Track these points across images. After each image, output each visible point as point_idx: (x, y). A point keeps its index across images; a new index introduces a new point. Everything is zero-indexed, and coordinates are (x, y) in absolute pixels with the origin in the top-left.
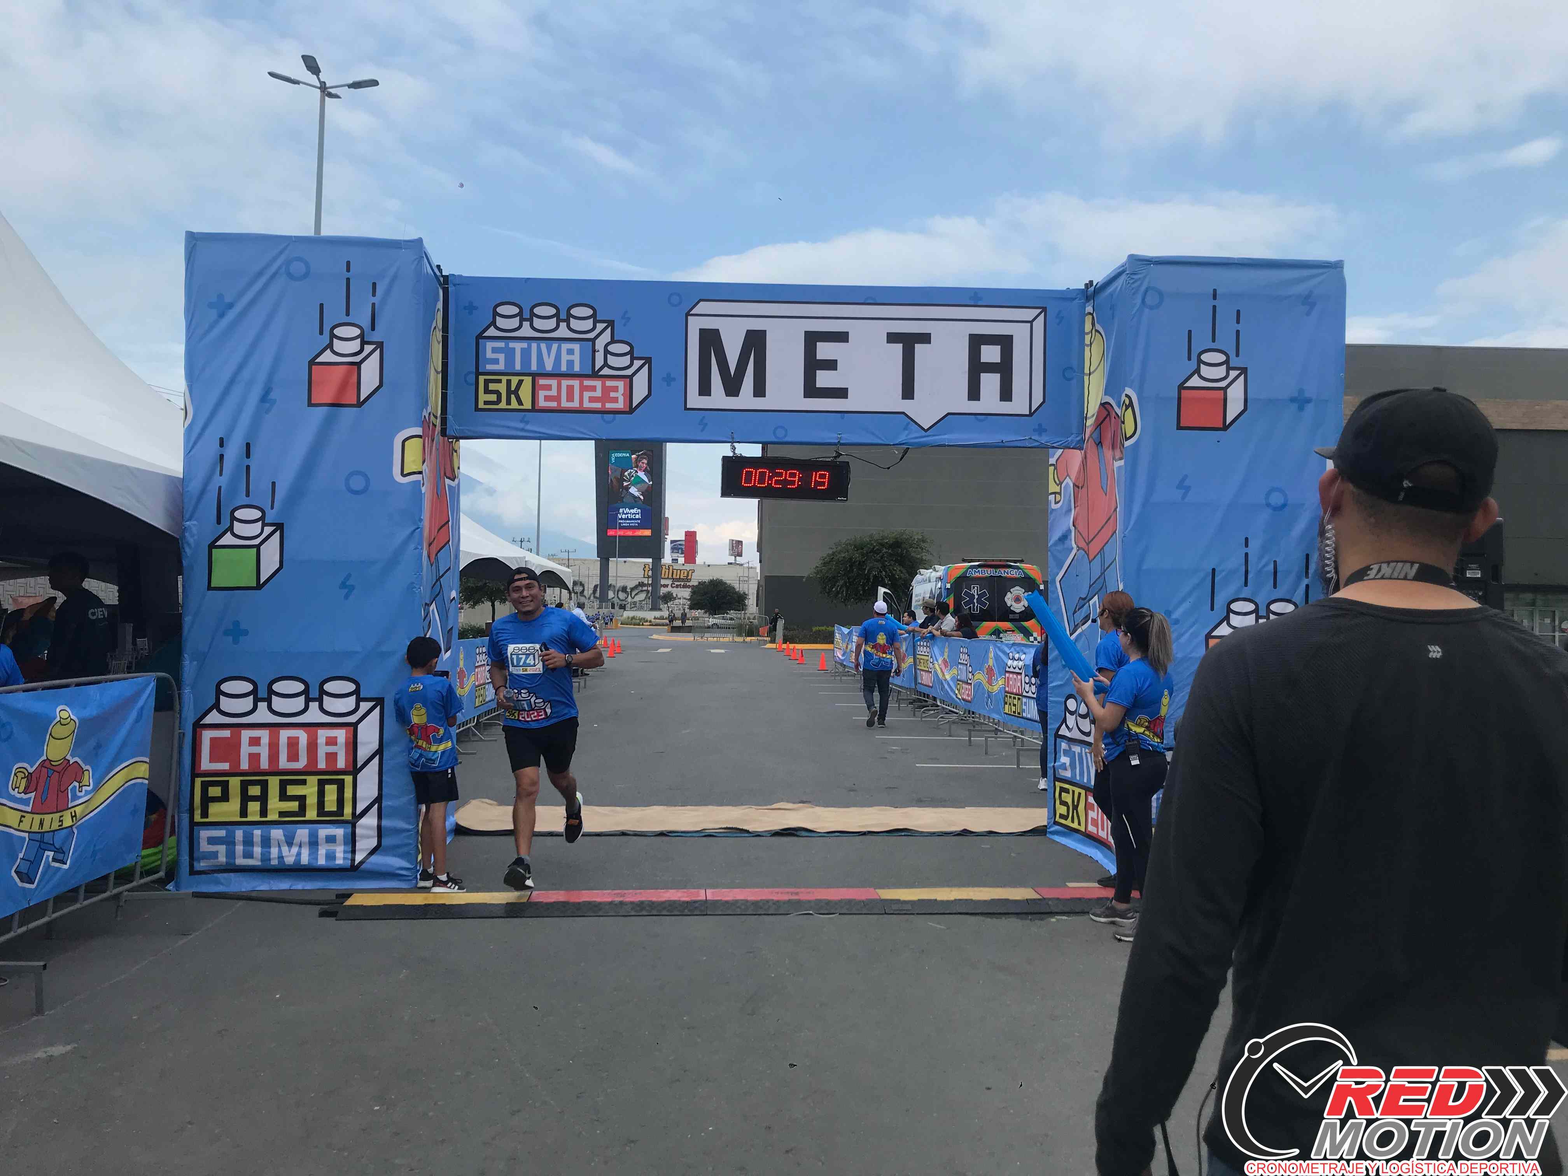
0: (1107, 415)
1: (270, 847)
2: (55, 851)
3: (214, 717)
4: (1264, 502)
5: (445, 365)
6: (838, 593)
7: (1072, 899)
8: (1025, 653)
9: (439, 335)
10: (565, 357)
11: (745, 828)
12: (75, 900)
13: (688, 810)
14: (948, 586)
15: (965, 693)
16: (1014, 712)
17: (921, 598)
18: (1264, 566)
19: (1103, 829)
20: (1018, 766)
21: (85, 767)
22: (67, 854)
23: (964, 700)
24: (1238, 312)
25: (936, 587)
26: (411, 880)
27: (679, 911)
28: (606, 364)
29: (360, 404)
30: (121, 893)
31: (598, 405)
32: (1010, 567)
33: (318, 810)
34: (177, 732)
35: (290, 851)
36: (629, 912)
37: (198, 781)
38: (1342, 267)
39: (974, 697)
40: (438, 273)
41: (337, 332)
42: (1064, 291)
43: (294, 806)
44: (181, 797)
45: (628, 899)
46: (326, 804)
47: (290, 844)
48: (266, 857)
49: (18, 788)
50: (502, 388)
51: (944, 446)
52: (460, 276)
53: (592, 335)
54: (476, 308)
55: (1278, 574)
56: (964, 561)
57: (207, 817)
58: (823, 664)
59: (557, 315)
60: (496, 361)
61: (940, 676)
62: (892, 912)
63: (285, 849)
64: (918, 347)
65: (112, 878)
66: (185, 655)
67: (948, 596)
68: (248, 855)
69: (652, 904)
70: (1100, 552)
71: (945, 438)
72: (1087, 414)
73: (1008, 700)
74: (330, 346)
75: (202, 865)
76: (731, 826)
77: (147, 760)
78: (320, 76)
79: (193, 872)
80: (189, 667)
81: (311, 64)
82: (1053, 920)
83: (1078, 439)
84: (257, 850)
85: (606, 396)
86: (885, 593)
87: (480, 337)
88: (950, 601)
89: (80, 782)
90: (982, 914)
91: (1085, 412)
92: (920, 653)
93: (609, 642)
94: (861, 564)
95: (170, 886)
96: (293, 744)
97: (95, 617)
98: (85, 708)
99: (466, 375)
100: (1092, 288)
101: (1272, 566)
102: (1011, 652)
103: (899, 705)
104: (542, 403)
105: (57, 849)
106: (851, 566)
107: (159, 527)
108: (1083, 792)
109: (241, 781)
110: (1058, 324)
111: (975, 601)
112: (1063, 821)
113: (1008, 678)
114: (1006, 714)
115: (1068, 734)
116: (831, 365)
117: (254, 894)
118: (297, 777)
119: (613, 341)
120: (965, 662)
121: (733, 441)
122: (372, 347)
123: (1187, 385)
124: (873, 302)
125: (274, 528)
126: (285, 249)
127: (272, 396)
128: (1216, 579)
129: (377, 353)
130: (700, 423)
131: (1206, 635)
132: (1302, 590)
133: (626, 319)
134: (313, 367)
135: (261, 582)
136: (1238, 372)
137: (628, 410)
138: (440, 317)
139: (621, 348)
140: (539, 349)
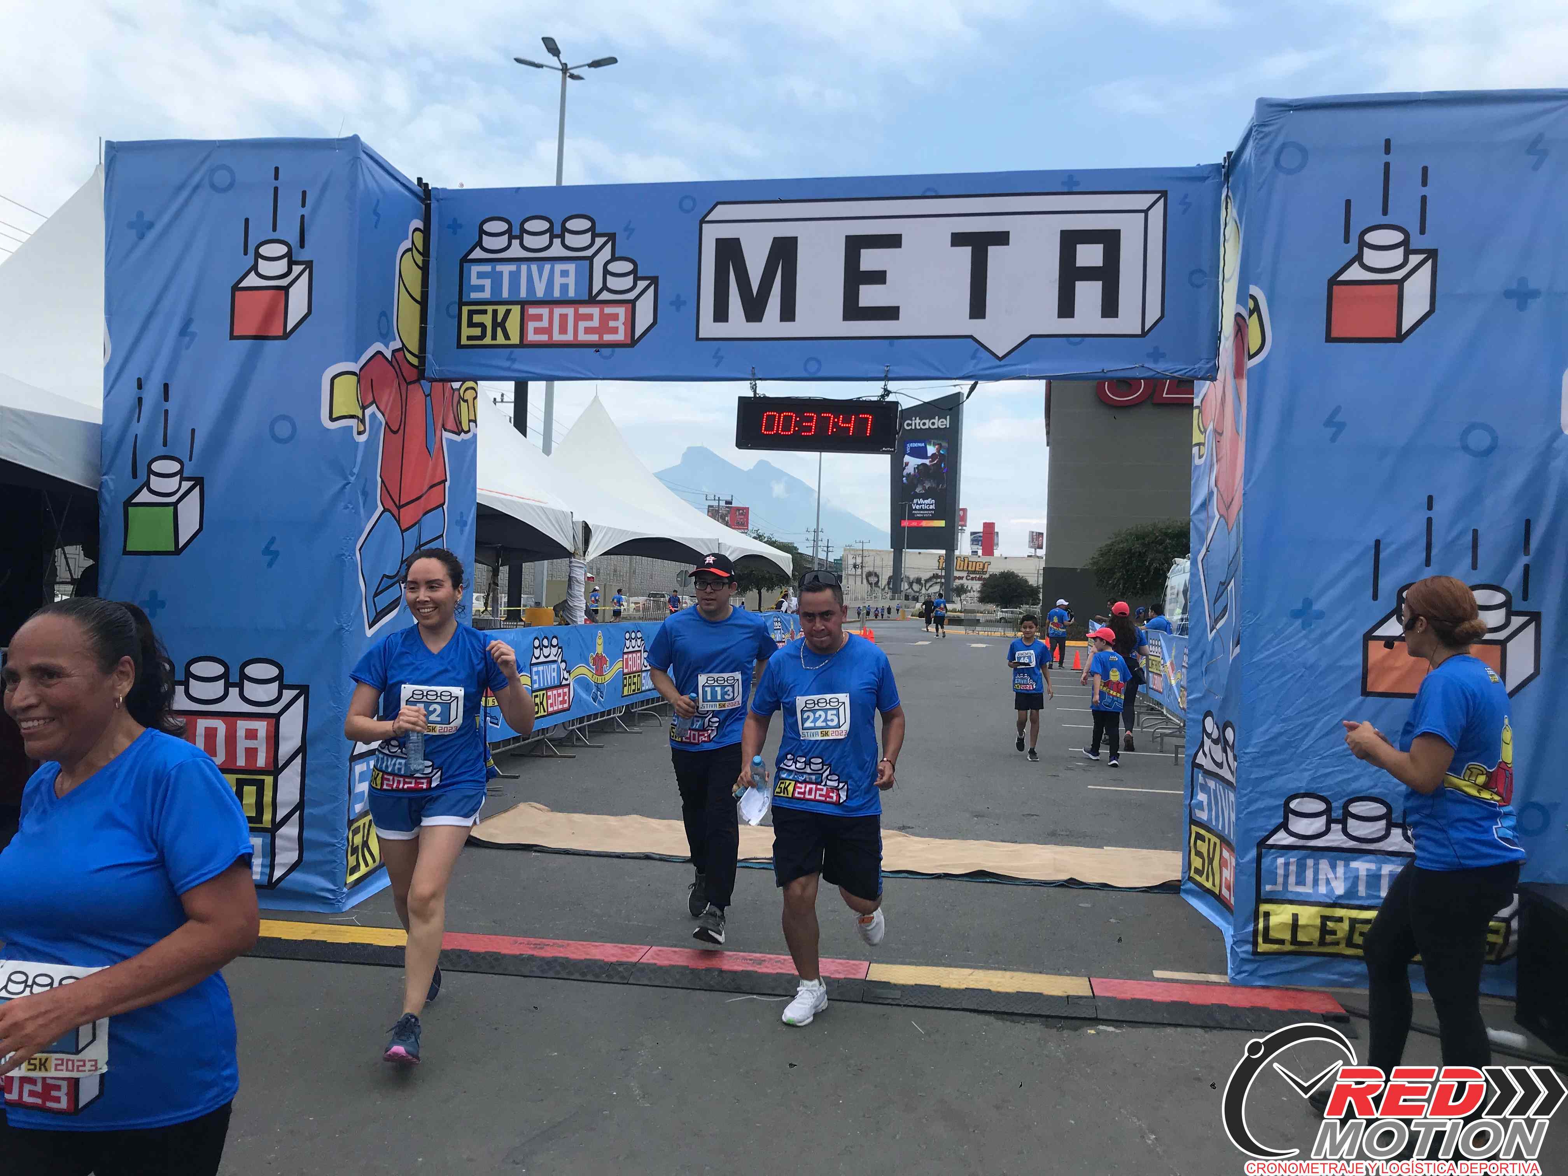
4: (1458, 444)
5: (425, 294)
7: (1132, 1001)
9: (419, 259)
10: (558, 280)
18: (1458, 537)
24: (1425, 170)
27: (593, 975)
28: (605, 287)
29: (286, 336)
31: (595, 338)
36: (532, 971)
40: (417, 189)
41: (263, 251)
42: (1193, 168)
45: (544, 953)
50: (487, 320)
52: (444, 190)
53: (589, 253)
54: (460, 226)
55: (1479, 550)
59: (550, 230)
60: (481, 288)
62: (869, 1000)
64: (991, 250)
69: (566, 963)
70: (1236, 519)
71: (1026, 369)
72: (1221, 332)
74: (255, 268)
78: (560, 58)
81: (551, 46)
82: (1092, 1031)
83: (1208, 366)
85: (604, 328)
87: (465, 260)
90: (992, 1012)
91: (1220, 330)
96: (211, 735)
99: (448, 307)
101: (1469, 537)
104: (531, 337)
107: (77, 483)
108: (1218, 842)
110: (1184, 212)
112: (1197, 878)
115: (1204, 763)
116: (879, 277)
121: (753, 377)
122: (301, 267)
123: (1341, 278)
124: (934, 194)
125: (193, 482)
126: (208, 156)
127: (193, 328)
128: (1381, 556)
129: (306, 274)
130: (714, 357)
131: (1364, 635)
132: (1517, 573)
133: (629, 230)
134: (236, 293)
135: (179, 547)
136: (1422, 257)
137: (629, 342)
138: (419, 238)
139: (625, 267)
140: (529, 270)
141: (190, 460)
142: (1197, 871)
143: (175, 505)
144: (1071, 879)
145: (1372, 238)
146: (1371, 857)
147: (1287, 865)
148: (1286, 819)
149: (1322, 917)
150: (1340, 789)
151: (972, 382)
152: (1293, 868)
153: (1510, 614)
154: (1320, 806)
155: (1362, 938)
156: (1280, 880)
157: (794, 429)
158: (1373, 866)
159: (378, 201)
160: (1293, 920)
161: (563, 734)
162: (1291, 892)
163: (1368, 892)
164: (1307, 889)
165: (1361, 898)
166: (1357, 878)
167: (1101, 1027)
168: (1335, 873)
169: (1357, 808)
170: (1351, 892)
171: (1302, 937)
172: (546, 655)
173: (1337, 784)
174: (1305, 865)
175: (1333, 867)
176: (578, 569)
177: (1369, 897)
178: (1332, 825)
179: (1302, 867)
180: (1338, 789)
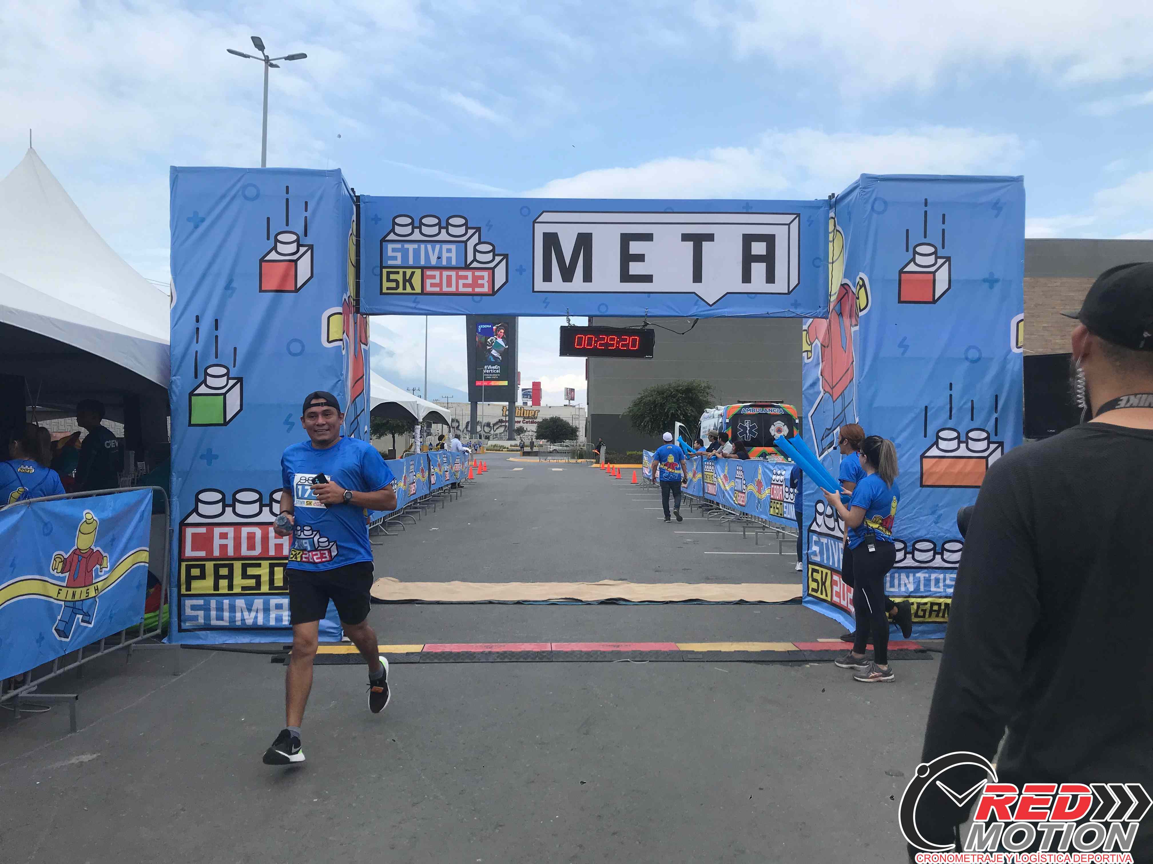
0: (846, 294)
1: (235, 612)
2: (83, 615)
3: (194, 518)
4: (963, 357)
5: (358, 261)
6: (645, 426)
7: (821, 651)
8: (785, 470)
9: (354, 238)
10: (445, 255)
11: (579, 598)
12: (98, 650)
13: (538, 586)
14: (727, 421)
15: (741, 499)
16: (777, 514)
17: (707, 429)
18: (964, 404)
19: (844, 599)
20: (781, 553)
21: (104, 554)
22: (91, 618)
23: (739, 504)
24: (944, 216)
25: (718, 421)
26: (337, 636)
27: (532, 658)
28: (475, 260)
29: (297, 290)
30: (131, 644)
31: (470, 290)
32: (774, 406)
33: (270, 585)
34: (168, 528)
35: (249, 616)
36: (496, 659)
37: (184, 564)
38: (1022, 181)
39: (747, 503)
40: (352, 194)
41: (280, 238)
42: (813, 201)
43: (252, 582)
44: (171, 576)
45: (495, 650)
46: (275, 581)
47: (250, 610)
48: (232, 620)
49: (57, 569)
50: (400, 277)
51: (725, 317)
52: (368, 196)
53: (464, 239)
54: (380, 219)
55: (974, 410)
56: (739, 402)
57: (190, 591)
58: (634, 479)
59: (439, 224)
60: (395, 258)
61: (722, 487)
62: (688, 660)
63: (246, 614)
64: (704, 244)
65: (124, 633)
67: (727, 428)
68: (220, 618)
69: (512, 654)
70: (841, 394)
71: (725, 312)
72: (831, 292)
73: (773, 505)
74: (275, 248)
75: (187, 625)
76: (569, 597)
77: (148, 549)
78: (265, 52)
79: (180, 630)
80: (176, 481)
81: (258, 43)
82: (808, 666)
83: (825, 310)
84: (226, 615)
85: (475, 283)
86: (680, 426)
87: (383, 240)
88: (729, 432)
89: (101, 565)
90: (755, 661)
91: (830, 291)
92: (707, 470)
93: (478, 463)
94: (662, 405)
95: (165, 640)
96: (251, 537)
97: (109, 447)
98: (103, 511)
99: (374, 268)
100: (834, 199)
101: (970, 404)
102: (775, 469)
103: (691, 509)
104: (429, 289)
105: (84, 613)
106: (655, 406)
107: (154, 381)
108: (829, 572)
109: (214, 564)
110: (809, 226)
111: (748, 432)
112: (814, 594)
113: (773, 488)
114: (771, 515)
115: (818, 529)
116: (640, 258)
117: (224, 646)
118: (255, 562)
119: (480, 242)
120: (740, 477)
121: (568, 314)
122: (305, 248)
123: (905, 270)
124: (671, 211)
125: (235, 381)
126: (242, 177)
127: (234, 285)
128: (928, 414)
129: (309, 253)
130: (544, 302)
131: (921, 456)
132: (992, 421)
133: (490, 226)
134: (263, 263)
135: (227, 421)
136: (944, 260)
138: (354, 227)
139: (488, 247)
140: (426, 249)
141: (234, 366)
142: (813, 590)
143: (224, 395)
144: (741, 600)
145: (919, 249)
146: (926, 571)
151: (696, 318)
153: (989, 443)
155: (923, 613)
157: (594, 345)
163: (925, 589)
164: (895, 590)
165: (922, 592)
166: (919, 581)
167: (813, 664)
168: (909, 580)
169: (918, 546)
170: (917, 589)
173: (909, 534)
175: (908, 577)
177: (925, 591)
178: (907, 555)
179: (892, 578)
180: (910, 536)
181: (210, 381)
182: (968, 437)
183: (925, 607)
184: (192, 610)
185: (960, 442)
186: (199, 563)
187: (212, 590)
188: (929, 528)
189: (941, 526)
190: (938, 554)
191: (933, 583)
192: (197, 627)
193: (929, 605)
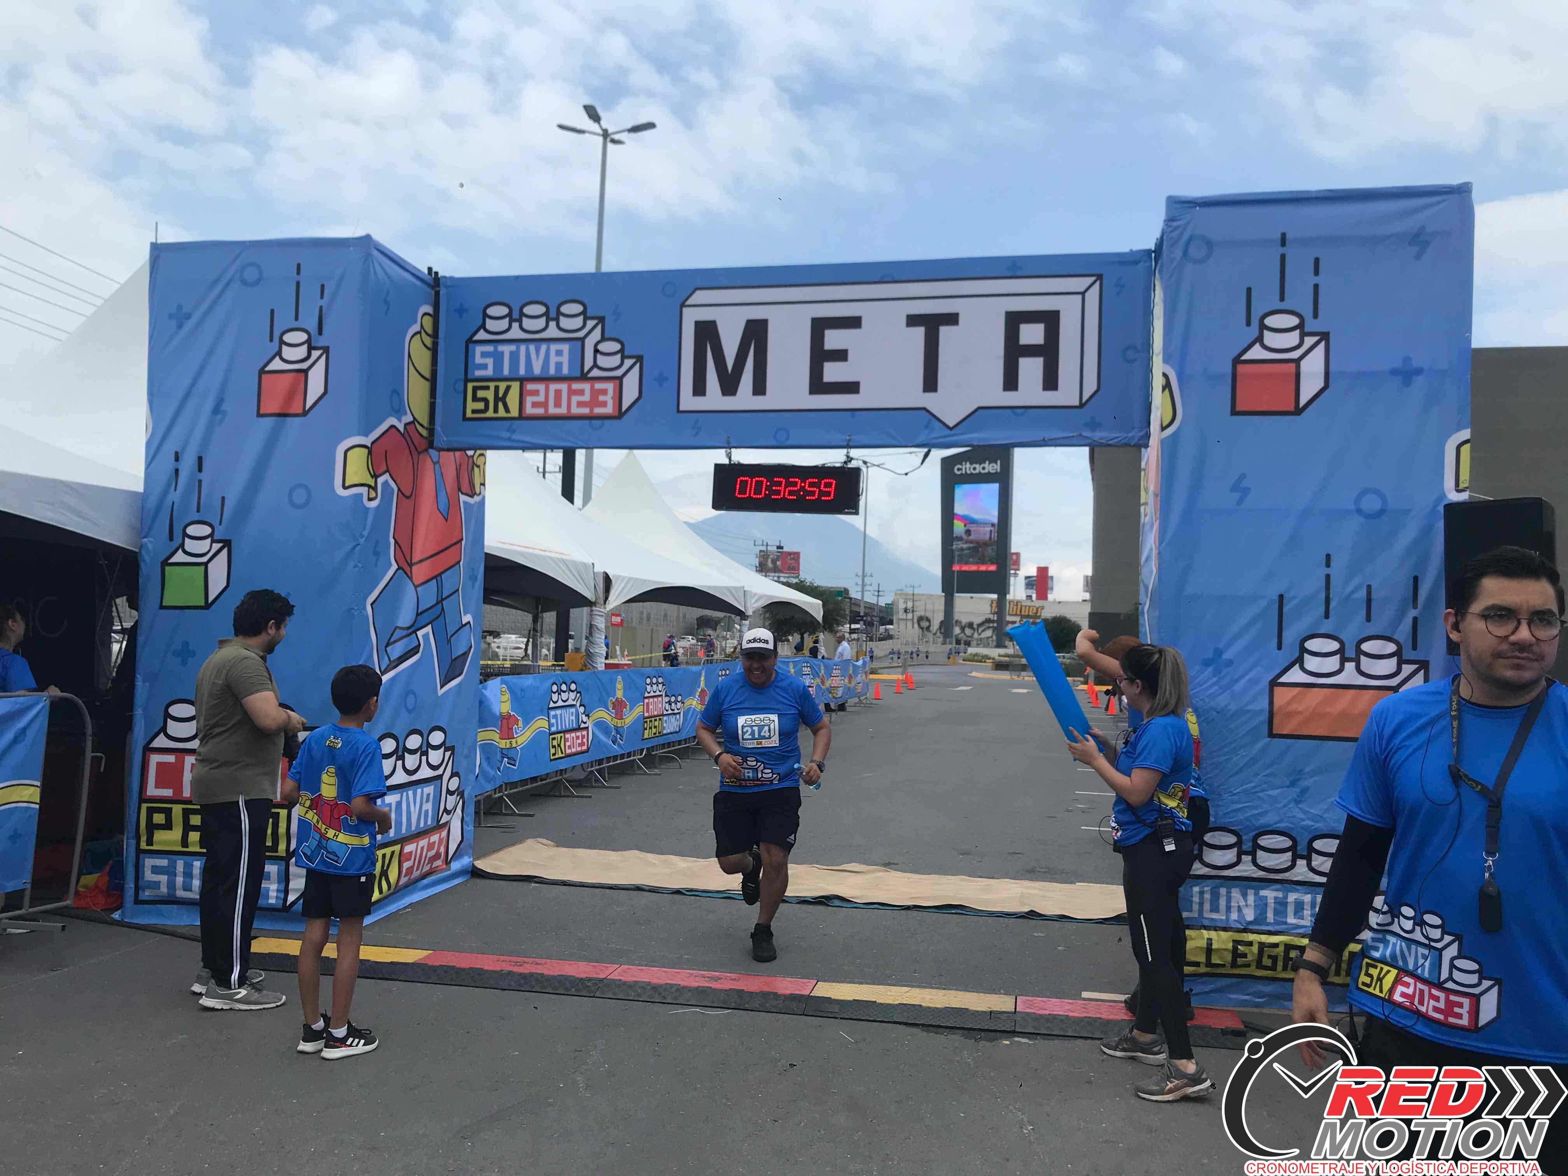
3: (161, 742)
4: (1352, 507)
5: (434, 373)
9: (428, 341)
10: (553, 359)
18: (1353, 592)
24: (1317, 261)
27: (566, 989)
28: (595, 365)
29: (305, 413)
31: (585, 411)
36: (512, 985)
37: (144, 806)
38: (1469, 192)
41: (286, 338)
42: (1127, 253)
44: (128, 822)
45: (521, 969)
50: (490, 395)
52: (452, 278)
53: (581, 334)
54: (466, 310)
55: (1373, 604)
57: (152, 845)
59: (546, 314)
60: (484, 367)
64: (943, 330)
66: (138, 676)
68: (187, 888)
71: (976, 436)
74: (279, 353)
75: (147, 894)
77: (37, 783)
78: (602, 124)
79: (137, 901)
80: (141, 688)
81: (593, 113)
83: (1142, 434)
85: (594, 401)
87: (470, 341)
90: (920, 1026)
91: (1152, 401)
95: (116, 915)
99: (456, 382)
101: (1363, 593)
109: (183, 809)
110: (1118, 294)
116: (841, 355)
119: (603, 339)
121: (728, 446)
122: (319, 352)
123: (1244, 358)
124: (890, 280)
125: (221, 545)
126: (239, 254)
127: (224, 407)
128: (1286, 609)
129: (323, 359)
130: (692, 427)
131: (1270, 682)
132: (1407, 624)
133: (618, 314)
134: (264, 376)
135: (210, 602)
136: (1317, 338)
137: (617, 414)
138: (428, 323)
139: (612, 346)
140: (527, 350)
141: (220, 524)
143: (206, 564)
144: (1032, 911)
145: (1270, 321)
146: (1278, 886)
147: (1202, 893)
148: (1201, 851)
149: (1233, 941)
150: (1251, 825)
151: (926, 450)
152: (1207, 896)
153: (1401, 663)
154: (1232, 839)
155: (1270, 961)
156: (1196, 907)
157: (765, 492)
158: (1280, 895)
159: (388, 292)
160: (1207, 944)
161: (581, 775)
162: (1205, 918)
163: (1276, 918)
164: (1220, 916)
165: (1269, 924)
166: (1266, 905)
167: (1017, 1039)
168: (1246, 901)
169: (1264, 841)
170: (1260, 918)
171: (1215, 960)
172: (564, 699)
173: (1247, 819)
174: (1219, 893)
175: (1245, 895)
176: (598, 617)
177: (1276, 923)
178: (1243, 856)
179: (1215, 896)
180: (1248, 823)
181: (189, 545)
182: (1359, 652)
183: (1275, 951)
184: (152, 873)
185: (1343, 660)
186: (162, 806)
187: (178, 846)
188: (1284, 810)
189: (1307, 809)
190: (1302, 857)
191: (1291, 909)
192: (160, 899)
193: (1281, 948)
